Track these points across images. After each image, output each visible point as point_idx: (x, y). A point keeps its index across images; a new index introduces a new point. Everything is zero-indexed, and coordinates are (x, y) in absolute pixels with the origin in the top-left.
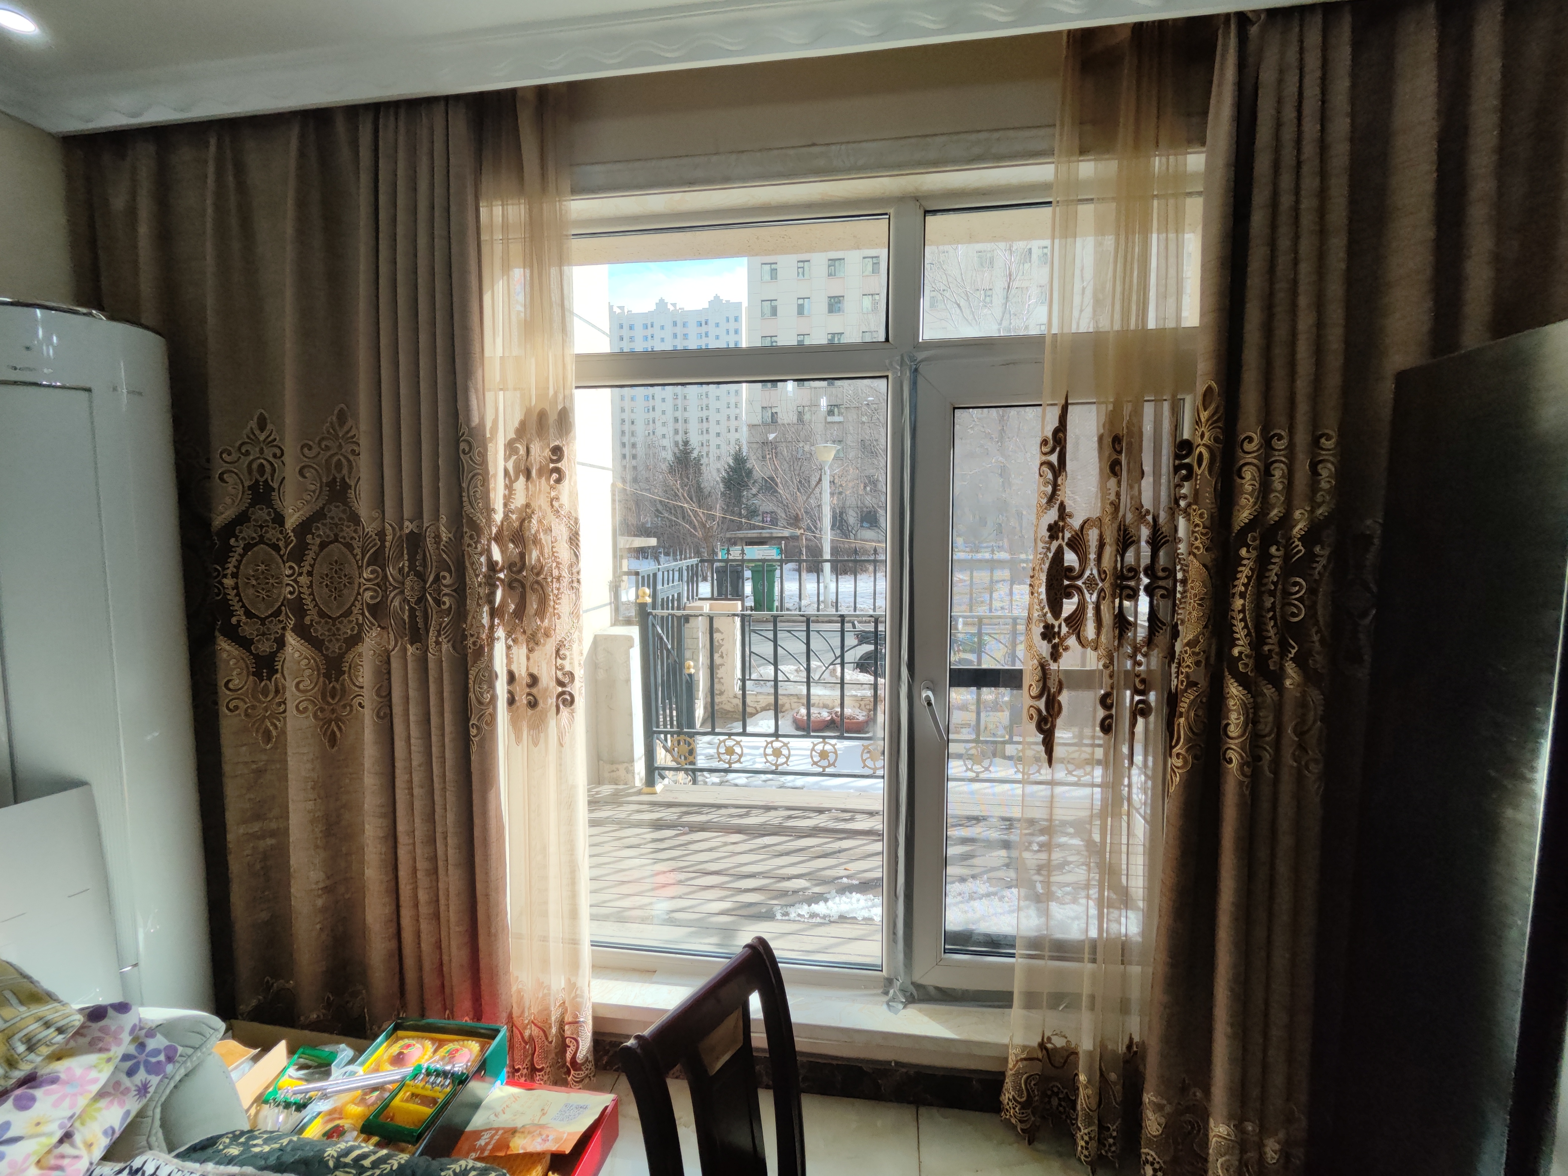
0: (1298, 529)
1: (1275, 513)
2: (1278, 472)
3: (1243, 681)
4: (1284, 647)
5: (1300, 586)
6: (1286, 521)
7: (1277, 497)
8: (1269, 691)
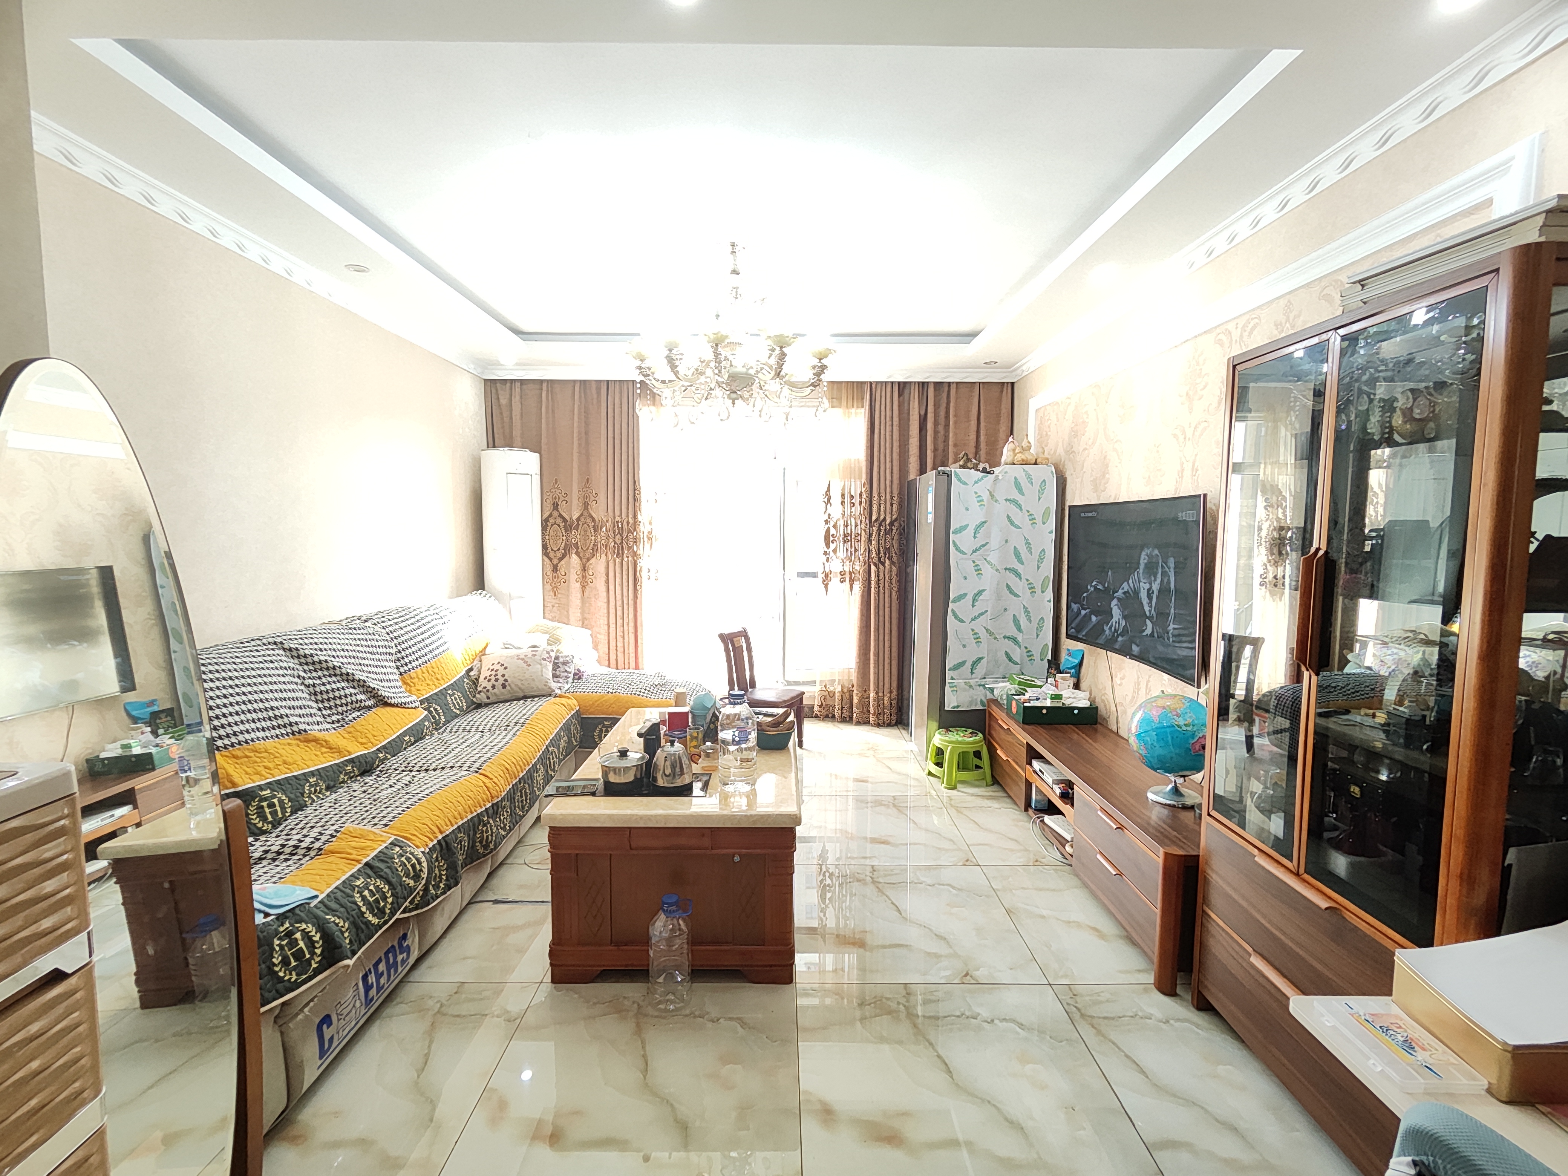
0: (888, 522)
1: (882, 517)
2: (882, 506)
3: (875, 564)
4: (885, 554)
5: (888, 538)
6: (885, 519)
7: (882, 513)
8: (881, 567)
